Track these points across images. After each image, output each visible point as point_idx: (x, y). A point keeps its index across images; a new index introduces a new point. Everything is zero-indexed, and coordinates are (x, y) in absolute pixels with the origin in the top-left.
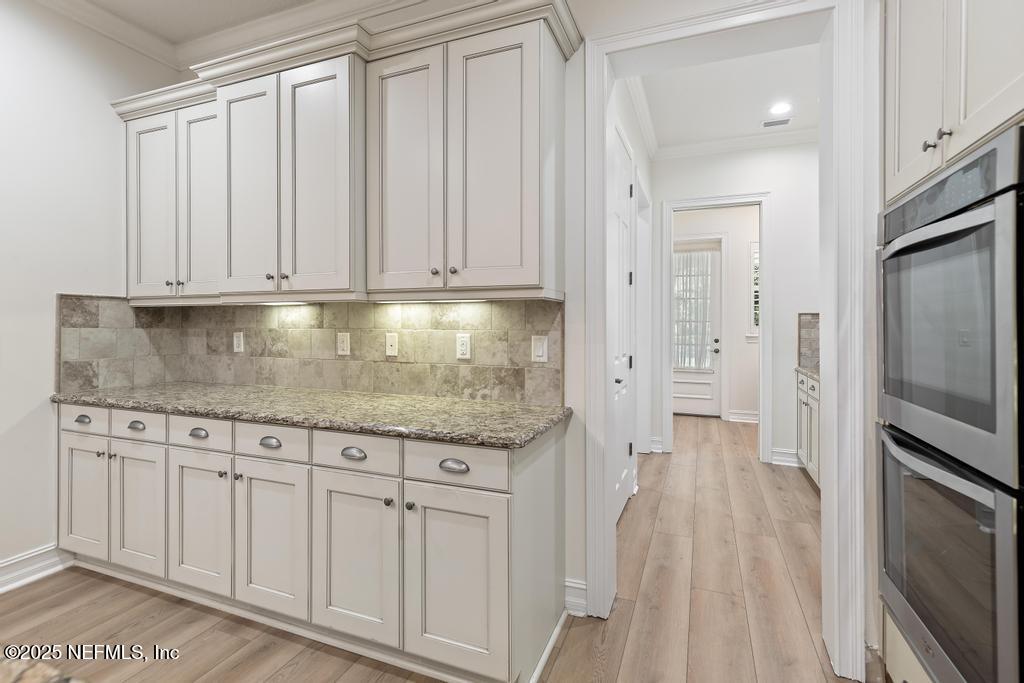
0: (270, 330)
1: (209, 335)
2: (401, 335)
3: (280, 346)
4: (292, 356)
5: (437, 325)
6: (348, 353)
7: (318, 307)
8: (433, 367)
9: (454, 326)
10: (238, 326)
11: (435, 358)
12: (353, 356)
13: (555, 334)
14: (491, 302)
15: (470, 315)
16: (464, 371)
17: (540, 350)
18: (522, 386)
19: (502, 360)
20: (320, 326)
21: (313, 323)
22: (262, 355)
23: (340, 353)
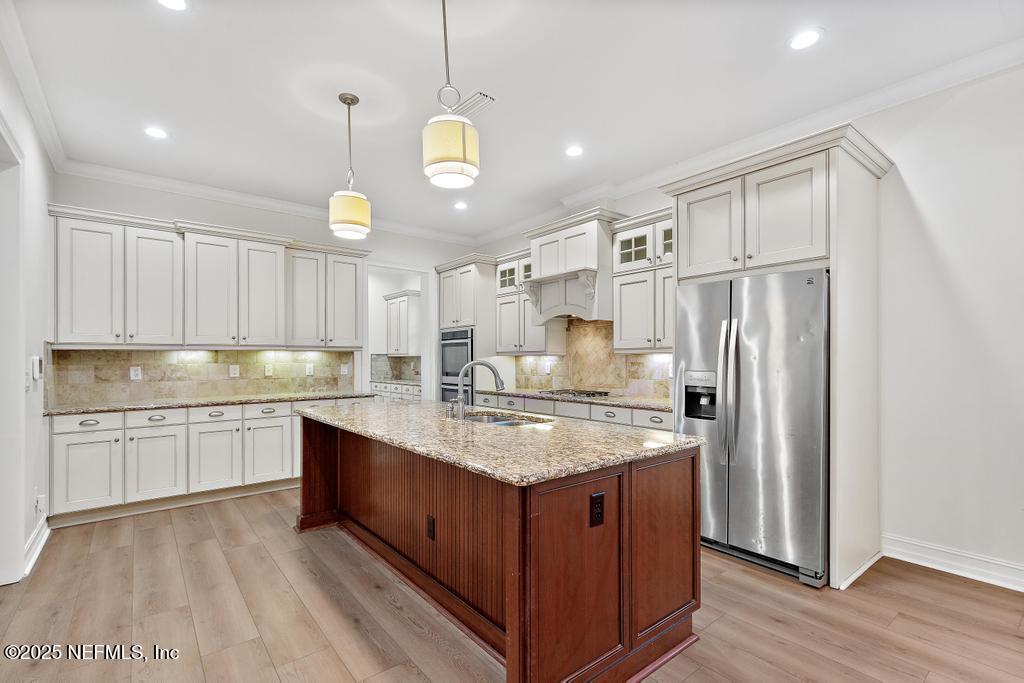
0: (170, 365)
1: (96, 368)
2: (274, 366)
3: (179, 374)
4: (190, 379)
5: (295, 361)
6: (238, 375)
7: (214, 354)
8: (293, 379)
9: (305, 361)
10: (134, 362)
11: (295, 375)
12: (241, 376)
13: (350, 364)
14: (327, 352)
15: (313, 357)
16: (310, 380)
17: (344, 370)
18: (337, 384)
19: (328, 374)
20: (216, 362)
21: (209, 360)
22: (162, 380)
23: (232, 375)
